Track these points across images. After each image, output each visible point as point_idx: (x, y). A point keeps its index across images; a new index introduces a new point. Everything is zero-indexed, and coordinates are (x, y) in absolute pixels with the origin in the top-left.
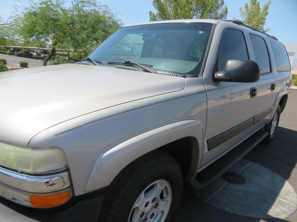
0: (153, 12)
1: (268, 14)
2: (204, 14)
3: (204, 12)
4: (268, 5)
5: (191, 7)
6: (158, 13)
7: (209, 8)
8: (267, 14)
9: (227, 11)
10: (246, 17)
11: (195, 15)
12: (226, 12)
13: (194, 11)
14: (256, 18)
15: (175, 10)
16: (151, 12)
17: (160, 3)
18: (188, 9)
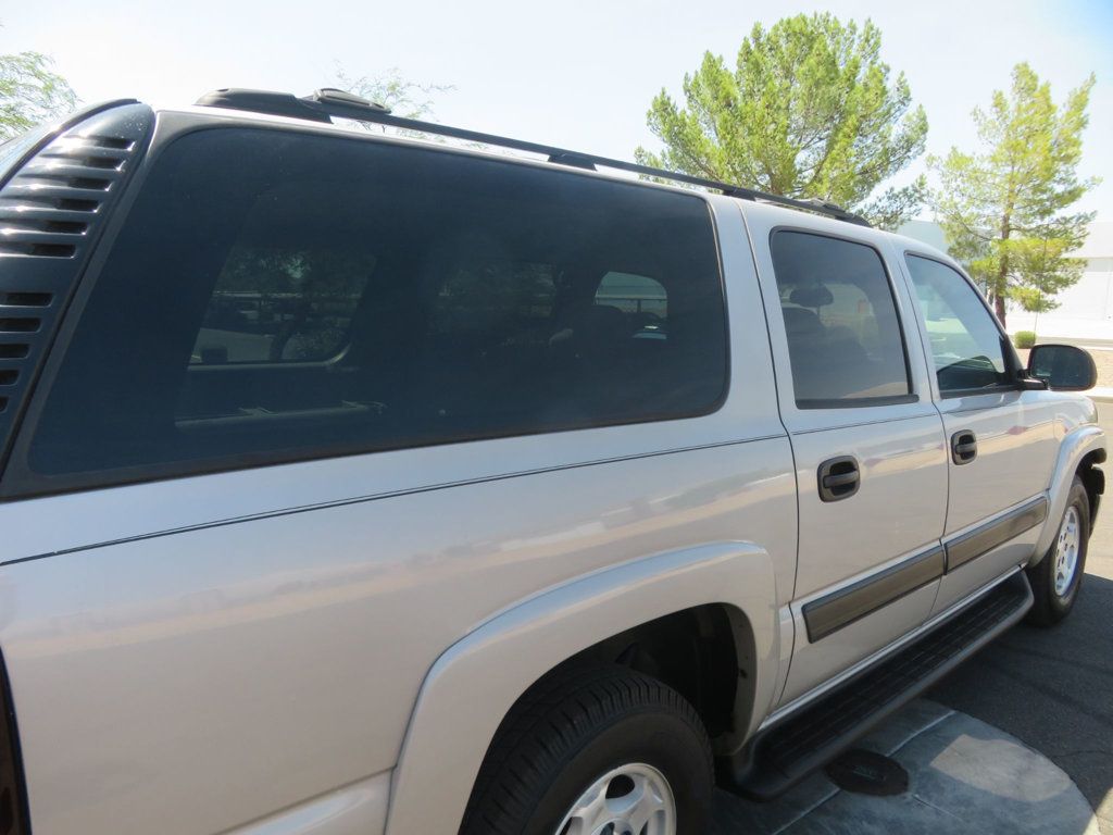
0: (647, 150)
1: (1086, 122)
2: (836, 142)
3: (836, 134)
4: (1085, 92)
5: (786, 122)
6: (666, 151)
7: (852, 120)
8: (1082, 124)
9: (925, 124)
10: (1000, 139)
11: (803, 148)
12: (921, 129)
13: (800, 133)
14: (1041, 143)
15: (729, 137)
16: (640, 150)
17: (672, 117)
18: (775, 130)
